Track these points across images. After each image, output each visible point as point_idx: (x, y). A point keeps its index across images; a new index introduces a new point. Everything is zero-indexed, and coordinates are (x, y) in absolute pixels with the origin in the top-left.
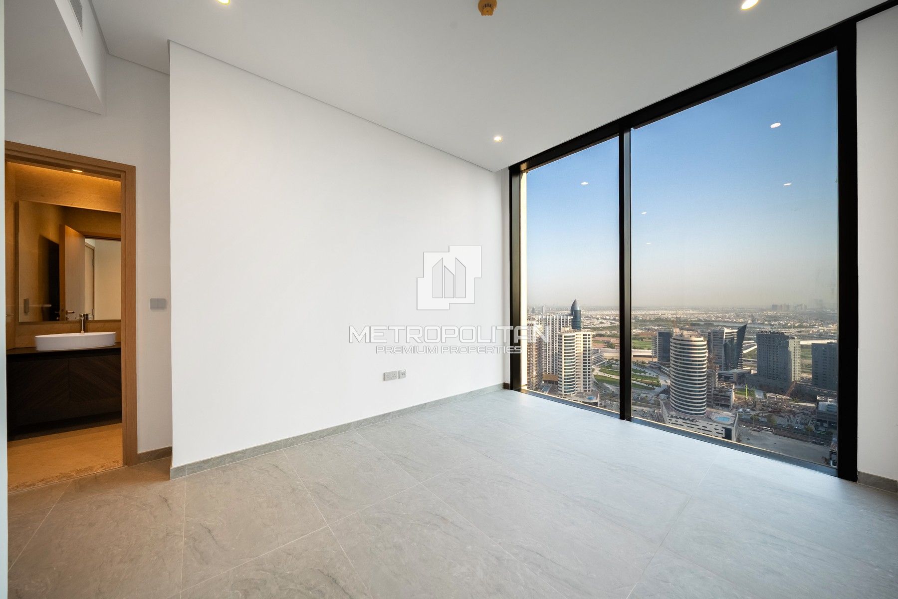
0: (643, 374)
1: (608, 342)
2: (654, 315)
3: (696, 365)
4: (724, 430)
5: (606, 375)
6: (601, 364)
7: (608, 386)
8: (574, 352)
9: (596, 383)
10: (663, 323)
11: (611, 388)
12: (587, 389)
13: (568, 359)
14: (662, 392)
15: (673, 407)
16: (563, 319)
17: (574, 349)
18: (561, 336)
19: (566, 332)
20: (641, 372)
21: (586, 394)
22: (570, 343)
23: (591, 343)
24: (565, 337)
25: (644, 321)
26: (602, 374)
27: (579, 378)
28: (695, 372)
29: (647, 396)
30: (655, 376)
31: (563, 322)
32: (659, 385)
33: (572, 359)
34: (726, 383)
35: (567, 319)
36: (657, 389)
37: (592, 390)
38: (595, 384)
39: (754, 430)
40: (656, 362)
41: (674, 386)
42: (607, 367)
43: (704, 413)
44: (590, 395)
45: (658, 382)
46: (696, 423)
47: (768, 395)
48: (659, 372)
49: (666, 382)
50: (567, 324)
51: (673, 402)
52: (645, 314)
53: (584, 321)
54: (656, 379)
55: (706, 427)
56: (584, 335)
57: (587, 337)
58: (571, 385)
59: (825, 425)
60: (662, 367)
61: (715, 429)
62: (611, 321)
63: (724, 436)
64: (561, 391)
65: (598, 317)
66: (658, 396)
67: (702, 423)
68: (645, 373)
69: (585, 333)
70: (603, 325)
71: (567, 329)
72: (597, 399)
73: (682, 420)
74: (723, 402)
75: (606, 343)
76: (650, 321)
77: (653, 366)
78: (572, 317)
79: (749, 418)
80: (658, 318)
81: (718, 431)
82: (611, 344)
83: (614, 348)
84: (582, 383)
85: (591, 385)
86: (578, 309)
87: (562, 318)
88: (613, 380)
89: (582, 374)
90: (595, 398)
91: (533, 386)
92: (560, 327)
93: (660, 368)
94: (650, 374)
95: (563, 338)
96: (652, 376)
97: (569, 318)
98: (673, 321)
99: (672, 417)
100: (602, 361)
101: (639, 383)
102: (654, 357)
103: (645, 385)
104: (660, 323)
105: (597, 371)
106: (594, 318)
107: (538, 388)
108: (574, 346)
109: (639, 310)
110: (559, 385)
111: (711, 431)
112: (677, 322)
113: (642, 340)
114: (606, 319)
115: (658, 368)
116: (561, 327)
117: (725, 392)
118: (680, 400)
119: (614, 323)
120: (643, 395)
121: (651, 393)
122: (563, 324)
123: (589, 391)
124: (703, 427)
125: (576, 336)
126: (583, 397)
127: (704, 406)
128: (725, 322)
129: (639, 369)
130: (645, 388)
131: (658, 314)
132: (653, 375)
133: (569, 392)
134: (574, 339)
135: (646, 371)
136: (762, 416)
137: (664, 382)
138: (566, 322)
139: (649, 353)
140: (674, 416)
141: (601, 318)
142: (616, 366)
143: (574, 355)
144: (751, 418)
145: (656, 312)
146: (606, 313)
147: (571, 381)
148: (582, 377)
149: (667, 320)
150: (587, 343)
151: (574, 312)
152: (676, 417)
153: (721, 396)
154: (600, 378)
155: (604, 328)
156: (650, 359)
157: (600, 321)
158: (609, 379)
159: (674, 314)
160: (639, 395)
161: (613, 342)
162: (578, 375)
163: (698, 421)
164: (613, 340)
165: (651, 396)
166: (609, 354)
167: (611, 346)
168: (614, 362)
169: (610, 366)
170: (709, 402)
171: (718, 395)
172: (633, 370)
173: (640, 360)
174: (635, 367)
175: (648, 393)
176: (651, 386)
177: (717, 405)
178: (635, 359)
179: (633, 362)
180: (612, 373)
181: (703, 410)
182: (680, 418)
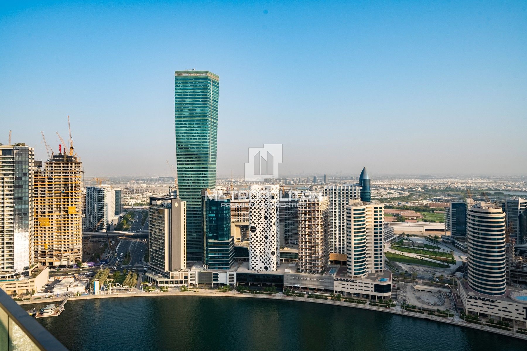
0: (436, 250)
1: (397, 215)
2: (444, 184)
3: (495, 239)
4: (525, 310)
5: (398, 252)
6: (392, 240)
7: (400, 265)
8: (364, 228)
9: (388, 262)
10: (453, 193)
11: (403, 267)
12: (379, 270)
13: (357, 236)
14: (458, 270)
15: (472, 287)
16: (351, 190)
17: (364, 224)
18: (350, 210)
19: (355, 205)
20: (434, 248)
21: (378, 275)
22: (360, 217)
23: (383, 216)
24: (355, 210)
25: (434, 191)
26: (393, 251)
27: (370, 257)
28: (494, 248)
29: (442, 275)
30: (449, 252)
31: (351, 193)
32: (454, 263)
33: (362, 236)
34: (522, 258)
35: (355, 190)
36: (453, 267)
37: (384, 271)
38: (387, 263)
40: (449, 236)
41: (472, 264)
42: (398, 244)
43: (504, 292)
44: (382, 276)
45: (453, 258)
46: (496, 304)
48: (453, 248)
49: (461, 259)
50: (355, 196)
51: (471, 281)
52: (434, 183)
53: (373, 193)
54: (451, 255)
55: (506, 308)
56: (376, 208)
57: (379, 210)
58: (361, 266)
60: (456, 241)
61: (516, 310)
62: (399, 191)
63: (525, 317)
64: (351, 273)
65: (385, 186)
66: (453, 274)
67: (502, 304)
68: (439, 248)
69: (376, 206)
70: (391, 196)
71: (357, 201)
72: (390, 281)
74: (521, 279)
75: (395, 216)
76: (439, 190)
77: (447, 241)
78: (361, 188)
80: (447, 188)
81: (518, 312)
82: (401, 217)
83: (404, 222)
84: (373, 263)
85: (383, 265)
86: (368, 178)
87: (350, 188)
88: (404, 257)
89: (373, 252)
90: (388, 279)
91: (318, 268)
92: (347, 199)
93: (453, 243)
94: (444, 250)
95: (353, 212)
96: (445, 251)
97: (357, 188)
98: (463, 191)
99: (471, 298)
100: (392, 236)
101: (433, 261)
102: (447, 231)
103: (439, 262)
104: (450, 193)
105: (387, 248)
106: (381, 188)
107: (325, 270)
108: (364, 221)
109: (428, 179)
110: (348, 266)
111: (511, 312)
112: (467, 191)
113: (433, 212)
114: (393, 189)
115: (451, 243)
116: (349, 198)
117: (523, 267)
118: (478, 278)
119: (402, 194)
120: (438, 274)
121: (446, 272)
122: (351, 196)
123: (381, 271)
124: (503, 307)
125: (366, 210)
126: (374, 279)
127: (504, 284)
128: (515, 191)
130: (440, 266)
131: (448, 183)
132: (447, 250)
133: (360, 273)
134: (363, 213)
135: (439, 246)
137: (460, 258)
138: (355, 193)
139: (442, 226)
140: (473, 296)
141: (389, 188)
142: (408, 242)
143: (364, 232)
145: (445, 181)
146: (393, 182)
147: (361, 262)
148: (373, 256)
149: (457, 190)
150: (379, 217)
151: (363, 181)
152: (475, 298)
153: (519, 272)
154: (391, 256)
155: (392, 199)
156: (443, 233)
157: (388, 191)
158: (401, 257)
159: (464, 183)
160: (434, 274)
161: (403, 215)
162: (369, 254)
163: (498, 301)
164: (403, 213)
165: (446, 275)
166: (399, 229)
167: (401, 219)
168: (405, 237)
169: (401, 242)
170: (506, 279)
171: (516, 272)
172: (426, 246)
173: (433, 234)
174: (427, 243)
175: (443, 272)
176: (446, 264)
177: (515, 282)
178: (427, 234)
179: (425, 237)
180: (404, 250)
181: (503, 289)
182: (480, 298)
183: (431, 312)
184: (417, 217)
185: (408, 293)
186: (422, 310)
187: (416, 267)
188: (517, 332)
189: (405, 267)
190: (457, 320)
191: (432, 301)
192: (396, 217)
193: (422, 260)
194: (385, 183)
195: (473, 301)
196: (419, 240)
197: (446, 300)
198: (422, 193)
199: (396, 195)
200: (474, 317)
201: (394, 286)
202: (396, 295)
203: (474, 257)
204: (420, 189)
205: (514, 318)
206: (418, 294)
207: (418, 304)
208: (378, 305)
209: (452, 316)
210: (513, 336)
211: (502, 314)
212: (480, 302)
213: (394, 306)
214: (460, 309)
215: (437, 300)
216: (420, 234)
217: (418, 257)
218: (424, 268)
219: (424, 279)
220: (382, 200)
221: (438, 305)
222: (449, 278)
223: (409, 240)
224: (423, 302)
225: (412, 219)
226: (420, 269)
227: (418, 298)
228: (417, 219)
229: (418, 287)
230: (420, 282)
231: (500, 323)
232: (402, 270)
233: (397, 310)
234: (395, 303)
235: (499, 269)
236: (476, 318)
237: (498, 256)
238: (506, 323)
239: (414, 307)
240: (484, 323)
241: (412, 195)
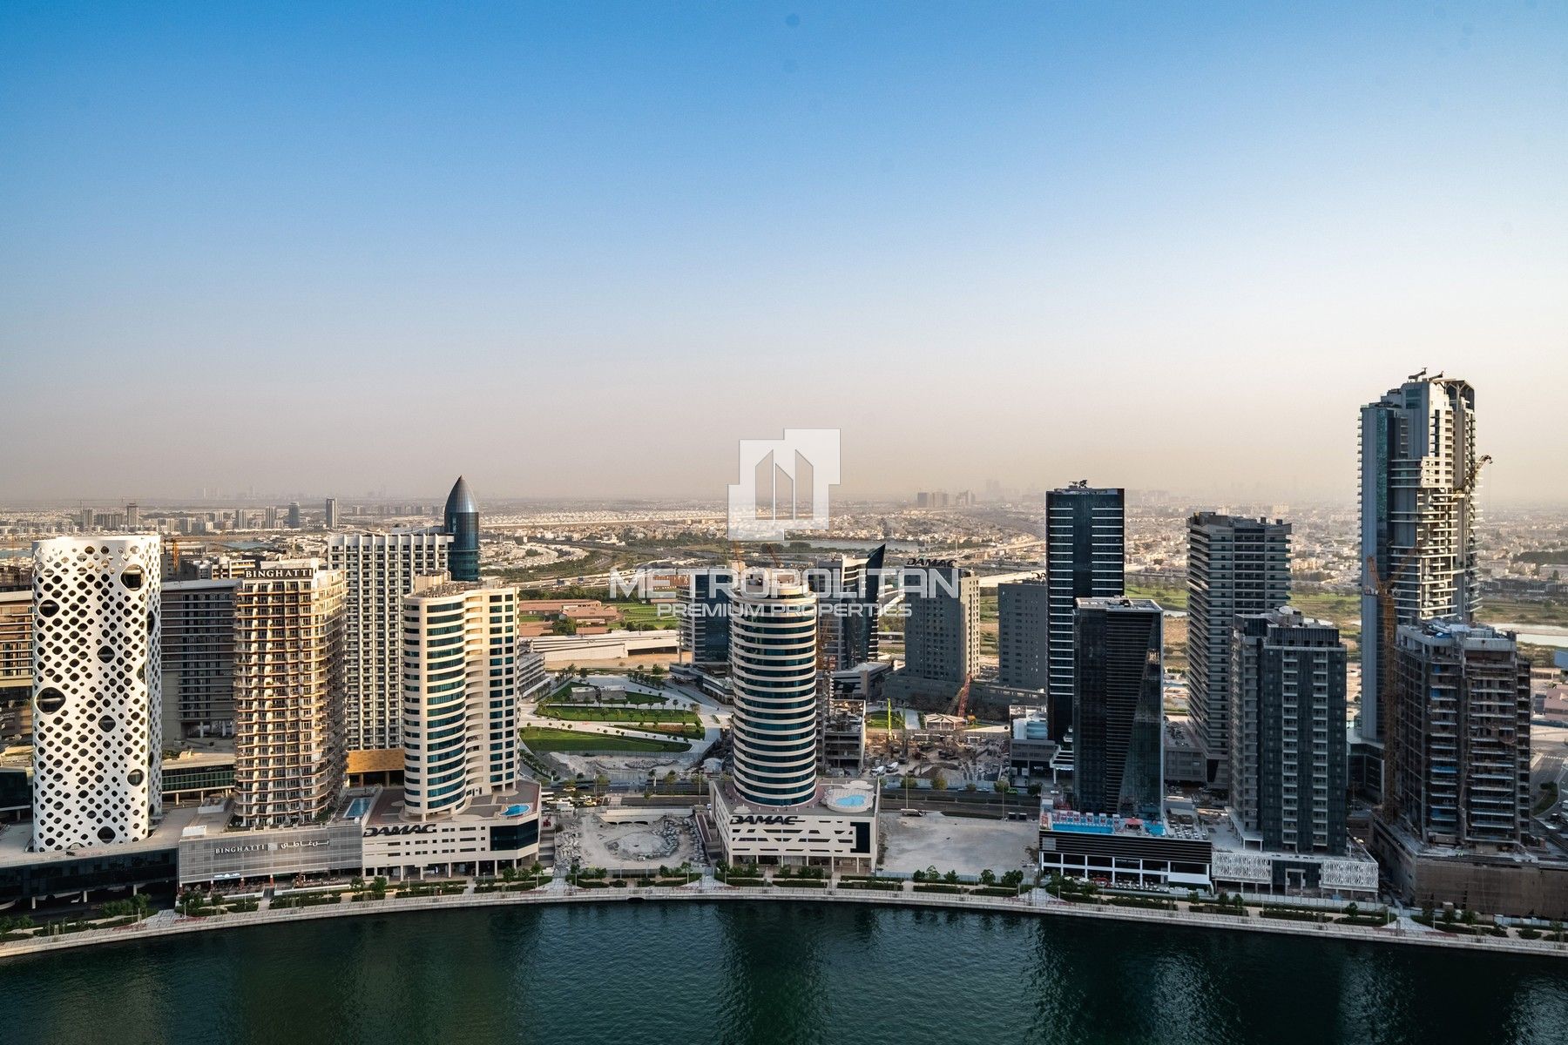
0: (657, 706)
1: (554, 616)
2: (674, 523)
3: (793, 663)
4: (854, 829)
5: (557, 724)
6: (539, 690)
7: (563, 758)
8: (460, 661)
9: (529, 757)
10: (697, 547)
11: (571, 766)
12: (504, 782)
13: (438, 689)
14: (709, 753)
15: (743, 793)
16: (419, 547)
17: (460, 650)
18: (416, 608)
19: (432, 592)
20: (651, 700)
21: (501, 800)
22: (447, 630)
23: (515, 622)
24: (431, 609)
25: (650, 543)
26: (543, 722)
27: (476, 748)
28: (792, 684)
30: (688, 709)
31: (419, 556)
32: (699, 734)
33: (453, 686)
34: (849, 703)
35: (431, 547)
36: (698, 747)
37: (519, 783)
38: (527, 759)
39: (911, 815)
40: (687, 665)
41: (743, 731)
42: (556, 697)
43: (811, 795)
44: (512, 800)
45: (698, 723)
46: (796, 826)
47: (929, 718)
48: (699, 695)
49: (717, 721)
50: (431, 565)
51: (742, 777)
52: (652, 521)
53: (486, 552)
54: (692, 714)
55: (817, 832)
56: (494, 599)
57: (504, 603)
58: (449, 778)
59: (1025, 772)
60: (705, 677)
61: (837, 832)
62: (559, 547)
63: (854, 845)
64: (417, 805)
65: (519, 533)
66: (699, 765)
67: (808, 822)
68: (663, 700)
69: (495, 592)
70: (537, 561)
71: (436, 581)
72: (535, 809)
73: (763, 826)
74: (846, 756)
75: (547, 619)
76: (664, 542)
77: (682, 677)
78: (451, 539)
79: (898, 784)
80: (683, 534)
81: (841, 837)
82: (565, 621)
83: (574, 633)
84: (487, 763)
85: (517, 767)
86: (471, 510)
87: (413, 541)
88: (573, 737)
89: (487, 731)
90: (530, 806)
91: (308, 804)
92: (406, 574)
93: (699, 681)
94: (675, 702)
95: (424, 615)
96: (680, 707)
97: (439, 540)
98: (719, 542)
99: (741, 821)
100: (540, 679)
101: (650, 736)
102: (683, 650)
103: (665, 738)
105: (526, 715)
106: (508, 538)
107: (331, 809)
108: (460, 639)
109: (635, 510)
110: (408, 786)
111: (827, 841)
114: (542, 540)
115: (691, 681)
116: (413, 573)
117: (849, 727)
118: (757, 768)
119: (568, 553)
120: (662, 772)
121: (681, 761)
122: (419, 565)
123: (509, 786)
124: (811, 832)
125: (467, 605)
126: (489, 813)
127: (811, 774)
128: (833, 539)
129: (645, 691)
130: (667, 747)
131: (684, 522)
132: (684, 703)
133: (446, 801)
134: (458, 617)
135: (665, 694)
136: (921, 776)
137: (714, 720)
138: (431, 556)
139: (671, 639)
140: (745, 817)
141: (531, 539)
142: (583, 690)
143: (459, 673)
144: (903, 786)
145: (677, 516)
146: (541, 520)
147: (450, 767)
148: (486, 742)
149: (706, 538)
150: (504, 625)
151: (456, 519)
152: (751, 820)
153: (843, 738)
154: (537, 737)
155: (540, 570)
156: (674, 658)
157: (528, 547)
158: (565, 736)
160: (652, 773)
161: (570, 614)
162: (475, 738)
163: (800, 818)
164: (569, 609)
165: (682, 769)
166: (560, 655)
167: (564, 627)
168: (577, 677)
169: (565, 694)
170: (819, 759)
171: (835, 738)
172: (632, 697)
173: (648, 662)
174: (634, 688)
175: (675, 762)
176: (680, 740)
177: (834, 764)
178: (633, 663)
179: (629, 673)
180: (574, 715)
181: (810, 785)
182: (760, 819)
183: (644, 879)
184: (607, 618)
185: (586, 835)
186: (620, 879)
187: (605, 760)
188: (840, 886)
189: (575, 764)
190: (710, 888)
191: (647, 849)
192: (551, 622)
193: (622, 737)
194: (519, 523)
195: (746, 826)
196: (614, 682)
197: (682, 837)
198: (619, 549)
199: (549, 557)
200: (746, 871)
201: (546, 824)
202: (553, 849)
203: (748, 713)
204: (614, 540)
205: (832, 854)
206: (611, 835)
207: (612, 863)
208: (499, 889)
209: (697, 877)
210: (831, 898)
211: (807, 850)
212: (760, 829)
213: (547, 880)
214: (714, 855)
215: (658, 842)
216: (615, 665)
217: (612, 731)
218: (628, 760)
219: (626, 789)
220: (510, 575)
221: (663, 856)
222: (689, 777)
223: (588, 685)
224: (626, 855)
225: (594, 625)
226: (615, 765)
227: (613, 847)
228: (607, 625)
229: (611, 815)
230: (616, 799)
231: (803, 873)
232: (569, 773)
233: (556, 890)
234: (548, 871)
235: (803, 736)
236: (751, 873)
237: (800, 704)
238: (814, 870)
239: (601, 873)
240: (770, 880)
241: (593, 555)
